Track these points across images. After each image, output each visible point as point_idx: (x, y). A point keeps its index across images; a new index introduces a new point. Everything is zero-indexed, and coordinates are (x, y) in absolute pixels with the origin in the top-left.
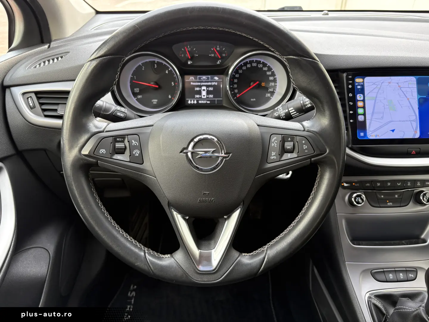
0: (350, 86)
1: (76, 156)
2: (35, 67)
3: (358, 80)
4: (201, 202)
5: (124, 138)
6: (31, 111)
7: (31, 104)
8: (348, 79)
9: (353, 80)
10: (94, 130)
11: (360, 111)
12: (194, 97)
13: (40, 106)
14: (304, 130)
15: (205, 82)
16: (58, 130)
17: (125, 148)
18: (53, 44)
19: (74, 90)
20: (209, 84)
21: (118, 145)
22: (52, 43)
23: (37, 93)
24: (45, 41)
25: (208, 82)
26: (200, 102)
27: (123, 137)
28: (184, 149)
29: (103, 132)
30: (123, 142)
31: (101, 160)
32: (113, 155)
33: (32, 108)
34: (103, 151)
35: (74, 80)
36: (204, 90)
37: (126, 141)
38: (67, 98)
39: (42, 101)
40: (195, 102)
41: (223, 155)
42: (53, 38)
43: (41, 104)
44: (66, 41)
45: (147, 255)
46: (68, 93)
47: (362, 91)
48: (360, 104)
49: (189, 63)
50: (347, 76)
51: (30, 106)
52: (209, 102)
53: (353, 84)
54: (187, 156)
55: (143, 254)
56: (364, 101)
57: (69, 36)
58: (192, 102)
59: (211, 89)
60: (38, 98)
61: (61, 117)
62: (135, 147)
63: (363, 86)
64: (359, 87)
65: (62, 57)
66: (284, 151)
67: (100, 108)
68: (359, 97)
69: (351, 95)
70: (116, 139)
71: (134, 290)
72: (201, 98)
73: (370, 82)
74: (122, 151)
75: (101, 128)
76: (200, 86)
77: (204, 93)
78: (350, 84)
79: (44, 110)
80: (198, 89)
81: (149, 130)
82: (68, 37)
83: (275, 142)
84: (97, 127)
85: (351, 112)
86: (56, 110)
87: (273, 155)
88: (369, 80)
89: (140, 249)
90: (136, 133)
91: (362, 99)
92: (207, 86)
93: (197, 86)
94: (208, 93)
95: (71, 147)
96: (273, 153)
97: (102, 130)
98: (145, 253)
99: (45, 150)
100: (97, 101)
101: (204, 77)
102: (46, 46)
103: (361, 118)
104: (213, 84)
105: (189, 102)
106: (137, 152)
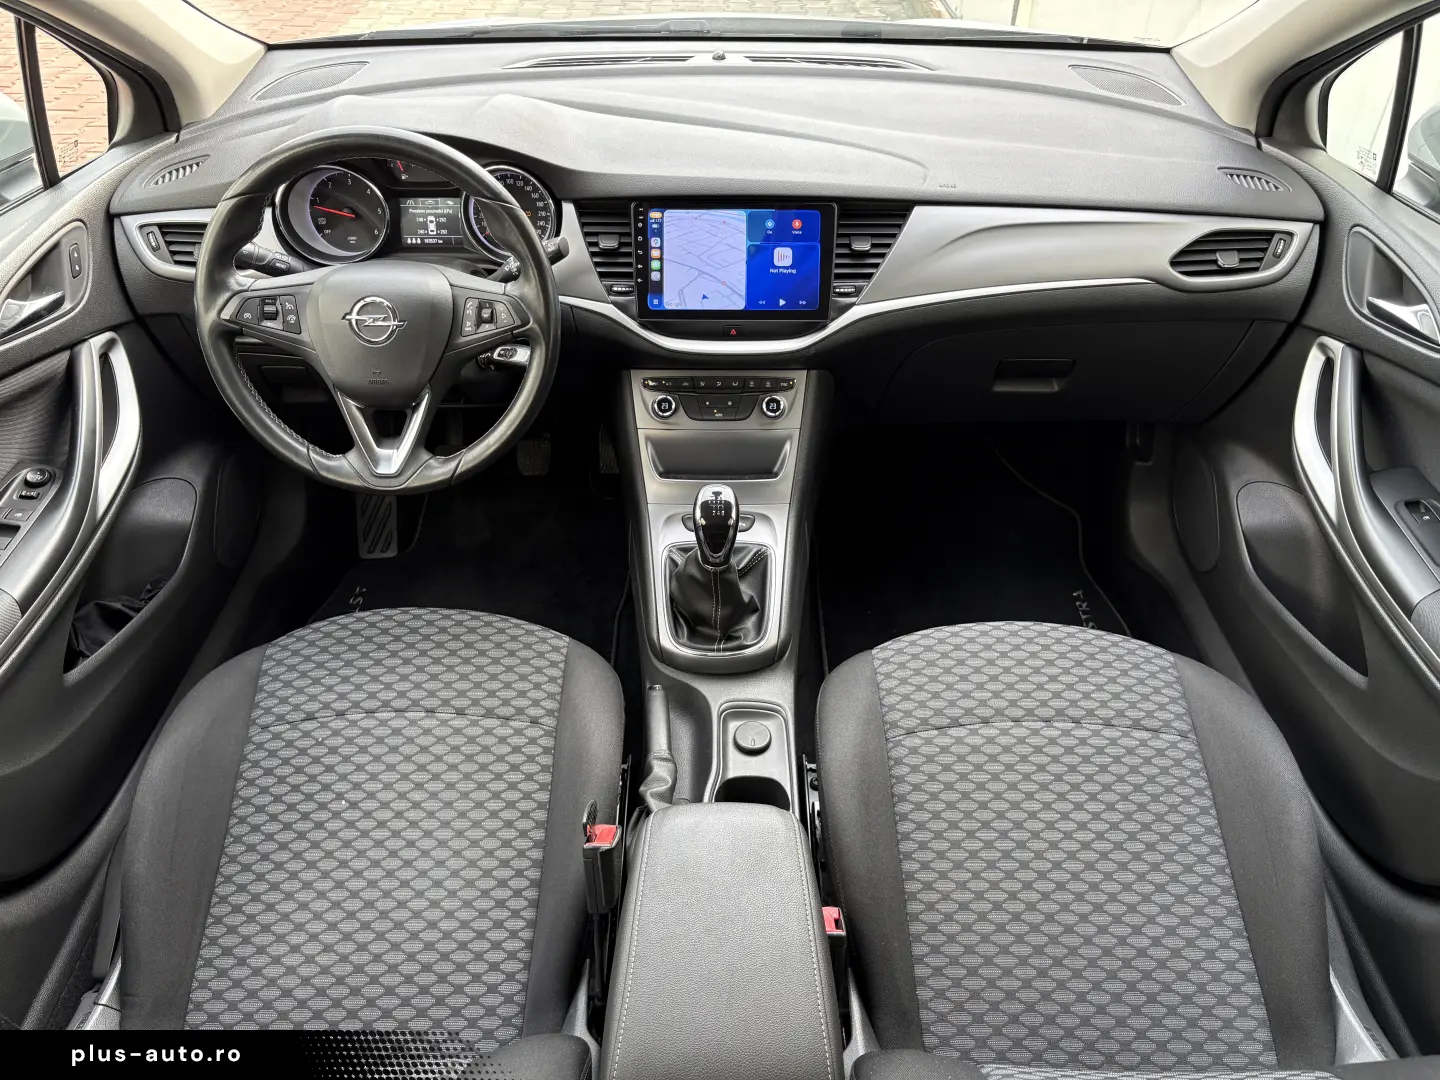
0: (640, 225)
1: (214, 321)
2: (157, 183)
3: (655, 215)
4: (371, 382)
5: (275, 300)
6: (155, 255)
7: (154, 244)
8: (637, 213)
9: (645, 214)
10: (237, 288)
11: (655, 265)
12: (416, 233)
13: (163, 237)
14: (504, 294)
15: (432, 209)
16: (190, 284)
17: (277, 312)
18: (184, 134)
19: (213, 223)
20: (440, 211)
21: (268, 308)
22: (183, 132)
23: (161, 226)
24: (169, 127)
25: (437, 208)
26: (426, 241)
27: (273, 299)
28: (347, 314)
29: (247, 291)
30: (274, 304)
31: (246, 326)
32: (262, 321)
33: (155, 250)
34: (247, 315)
35: (215, 207)
36: (431, 222)
37: (278, 302)
38: (203, 234)
39: (169, 238)
40: (419, 241)
41: (396, 323)
42: (184, 121)
43: (169, 243)
44: (204, 128)
45: (311, 452)
46: (204, 226)
47: (659, 233)
48: (655, 253)
49: (403, 178)
50: (636, 208)
51: (152, 247)
52: (441, 242)
53: (645, 221)
54: (350, 323)
55: (305, 450)
56: (661, 248)
57: (209, 115)
58: (414, 241)
59: (443, 220)
60: (164, 234)
61: (193, 264)
62: (290, 312)
63: (661, 224)
64: (655, 226)
65: (198, 164)
66: (480, 321)
67: (250, 256)
68: (655, 242)
69: (640, 238)
70: (265, 300)
71: (361, 594)
72: (428, 234)
73: (672, 218)
74: (273, 317)
75: (245, 285)
76: (425, 216)
77: (432, 227)
78: (641, 221)
79: (173, 253)
80: (421, 220)
81: (307, 289)
82: (209, 119)
83: (470, 310)
84: (240, 285)
85: (640, 266)
86: (191, 253)
87: (468, 327)
88: (671, 215)
89: (303, 444)
90: (292, 293)
91: (658, 245)
92: (437, 216)
93: (420, 215)
94: (439, 226)
95: (208, 309)
96: (468, 324)
97: (245, 288)
98: (308, 450)
99: (177, 315)
100: (246, 244)
101: (430, 201)
102: (173, 139)
103: (655, 276)
104: (446, 211)
105: (409, 241)
106: (292, 318)
